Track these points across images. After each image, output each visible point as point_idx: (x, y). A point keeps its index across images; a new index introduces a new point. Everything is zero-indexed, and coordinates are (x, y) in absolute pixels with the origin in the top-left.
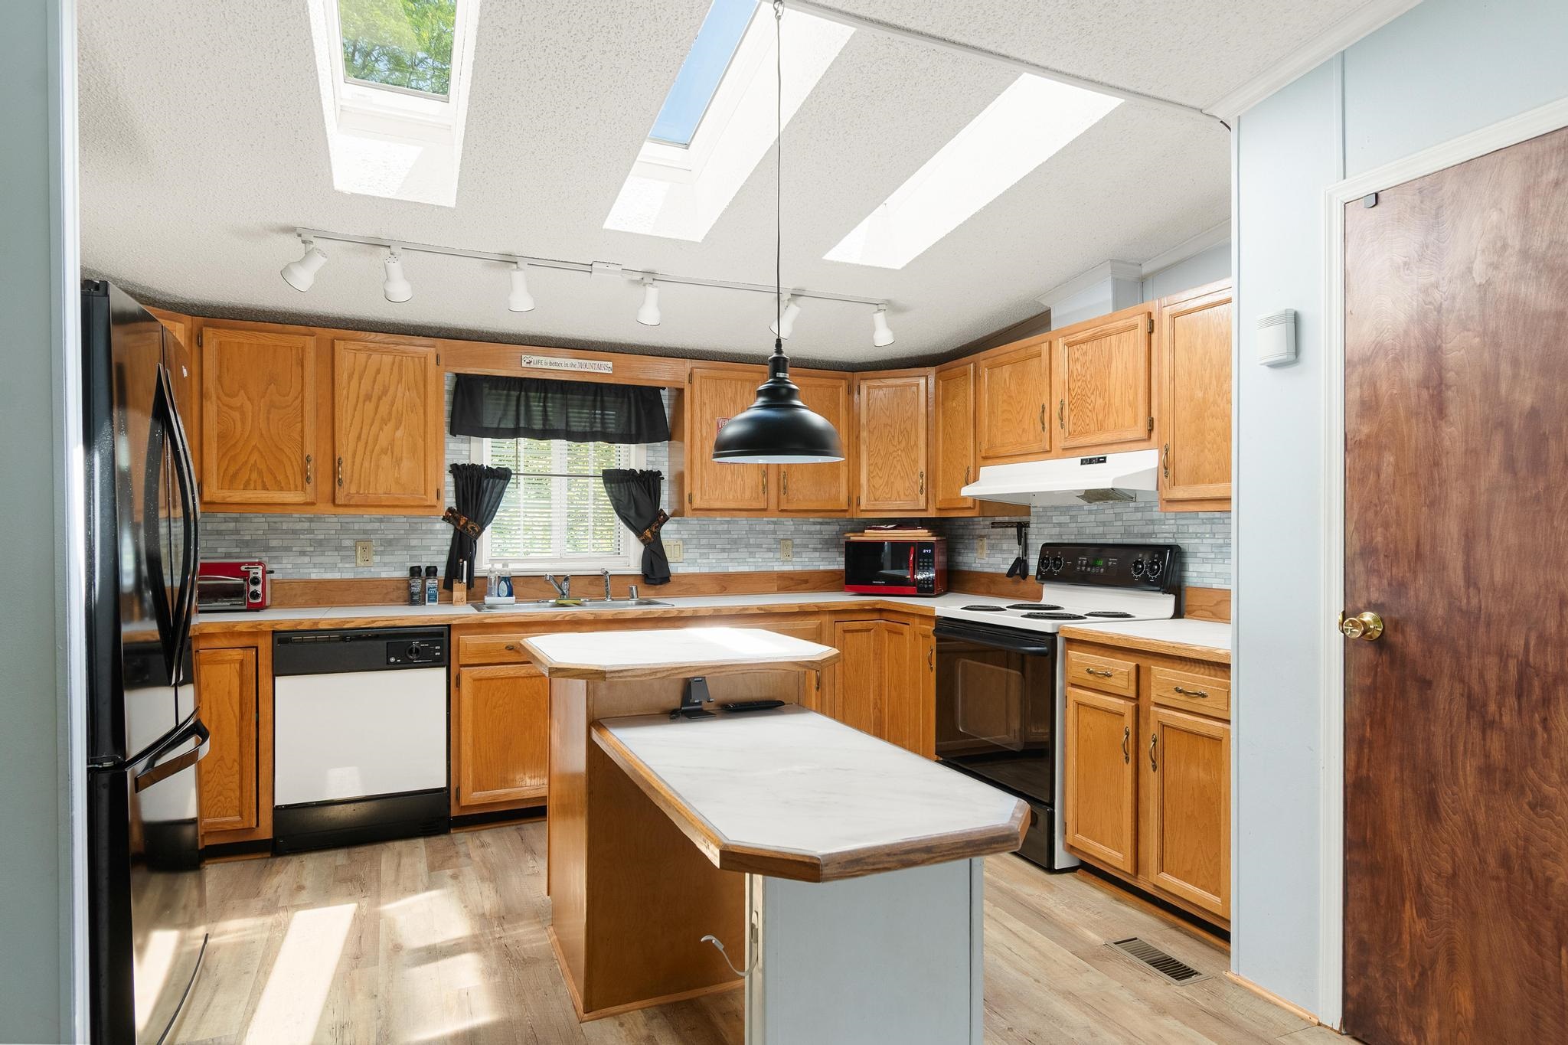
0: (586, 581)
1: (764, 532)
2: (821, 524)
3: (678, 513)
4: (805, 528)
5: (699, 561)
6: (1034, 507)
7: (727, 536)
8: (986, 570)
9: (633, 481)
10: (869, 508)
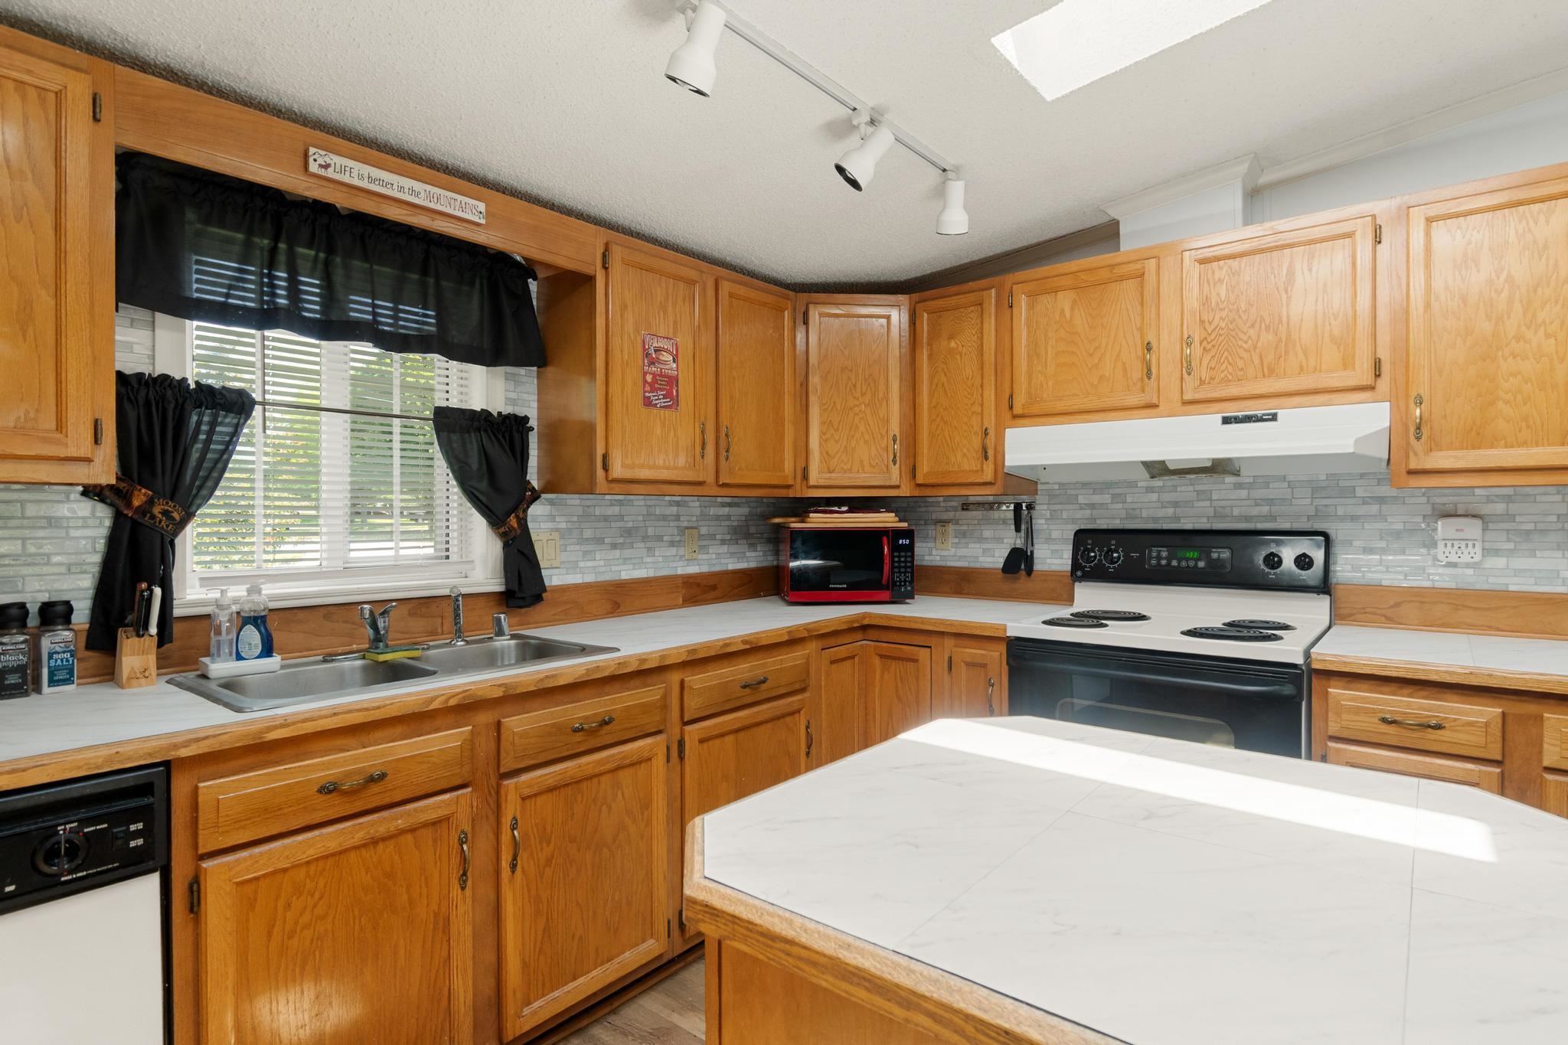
0: (404, 609)
1: (664, 518)
2: (730, 505)
3: (550, 487)
4: (712, 511)
5: (582, 564)
6: (1042, 484)
7: (619, 524)
8: (950, 564)
9: (486, 431)
10: (822, 482)
